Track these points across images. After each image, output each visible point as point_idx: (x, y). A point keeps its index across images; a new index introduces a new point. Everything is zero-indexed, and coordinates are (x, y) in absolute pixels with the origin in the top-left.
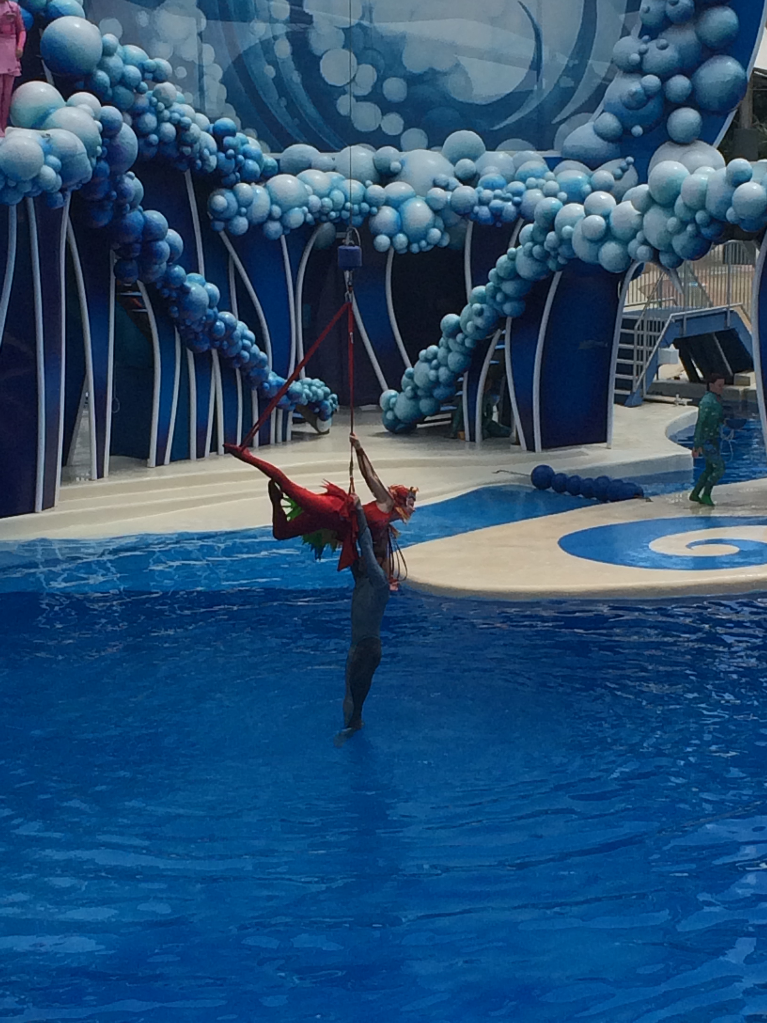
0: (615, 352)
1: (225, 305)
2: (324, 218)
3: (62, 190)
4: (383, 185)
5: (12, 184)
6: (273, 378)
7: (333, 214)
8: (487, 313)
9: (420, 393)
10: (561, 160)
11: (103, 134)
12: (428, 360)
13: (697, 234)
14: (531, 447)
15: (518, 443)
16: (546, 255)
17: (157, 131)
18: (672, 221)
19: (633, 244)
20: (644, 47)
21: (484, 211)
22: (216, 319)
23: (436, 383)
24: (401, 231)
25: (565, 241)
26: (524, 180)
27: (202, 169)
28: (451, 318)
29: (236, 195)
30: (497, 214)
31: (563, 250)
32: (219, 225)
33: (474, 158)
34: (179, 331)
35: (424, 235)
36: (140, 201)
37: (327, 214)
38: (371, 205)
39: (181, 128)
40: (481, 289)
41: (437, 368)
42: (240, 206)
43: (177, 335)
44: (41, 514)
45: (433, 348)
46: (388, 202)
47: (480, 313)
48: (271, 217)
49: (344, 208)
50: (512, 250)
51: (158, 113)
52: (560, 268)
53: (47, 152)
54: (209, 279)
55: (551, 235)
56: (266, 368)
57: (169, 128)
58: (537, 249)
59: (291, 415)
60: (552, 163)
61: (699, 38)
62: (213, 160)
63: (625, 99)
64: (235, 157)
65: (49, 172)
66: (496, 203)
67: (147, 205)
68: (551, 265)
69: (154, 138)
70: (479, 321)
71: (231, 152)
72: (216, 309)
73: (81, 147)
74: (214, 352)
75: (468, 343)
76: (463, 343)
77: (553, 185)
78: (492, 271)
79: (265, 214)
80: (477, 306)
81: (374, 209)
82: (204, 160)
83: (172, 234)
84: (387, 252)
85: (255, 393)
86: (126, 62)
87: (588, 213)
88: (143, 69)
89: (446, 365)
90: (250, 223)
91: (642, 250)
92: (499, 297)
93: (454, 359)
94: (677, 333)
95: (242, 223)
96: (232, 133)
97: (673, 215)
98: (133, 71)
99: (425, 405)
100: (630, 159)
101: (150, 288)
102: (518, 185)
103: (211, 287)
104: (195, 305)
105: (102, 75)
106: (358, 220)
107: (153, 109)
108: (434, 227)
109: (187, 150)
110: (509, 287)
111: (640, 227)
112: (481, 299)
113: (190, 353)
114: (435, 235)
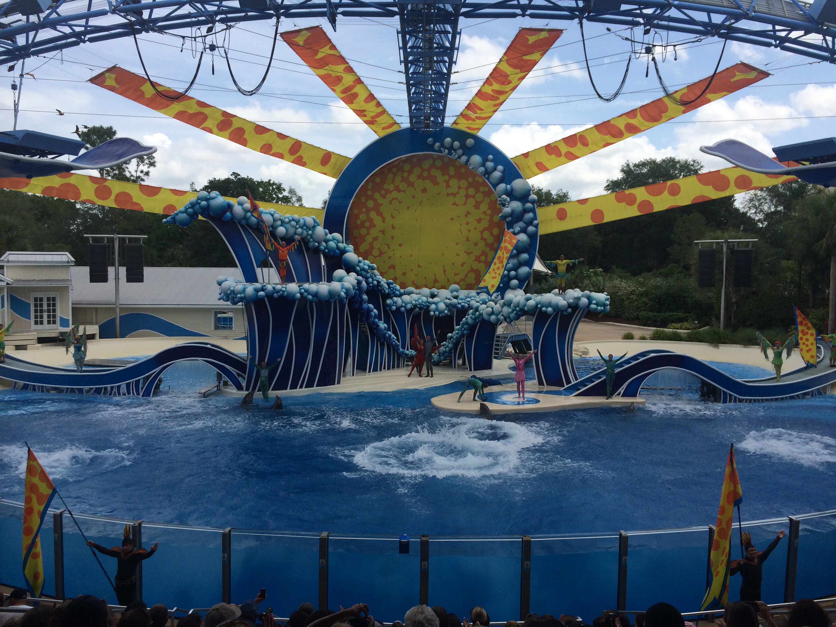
0: (494, 345)
1: (388, 329)
3: (346, 298)
4: (433, 298)
5: (332, 296)
6: (401, 350)
7: (419, 306)
8: (459, 333)
9: (441, 354)
10: (480, 293)
11: (358, 283)
13: (517, 313)
14: (471, 370)
15: (467, 369)
16: (476, 318)
17: (372, 283)
18: (510, 310)
19: (500, 316)
21: (460, 306)
22: (386, 333)
23: (445, 352)
24: (437, 310)
25: (481, 315)
26: (470, 298)
27: (384, 293)
28: (450, 335)
29: (393, 300)
30: (463, 307)
31: (481, 317)
32: (388, 308)
33: (457, 292)
34: (376, 337)
35: (443, 312)
36: (367, 302)
37: (417, 306)
38: (429, 304)
39: (379, 282)
40: (458, 327)
41: (445, 348)
42: (394, 303)
44: (336, 386)
45: (445, 342)
46: (434, 303)
47: (458, 333)
48: (402, 306)
49: (422, 304)
50: (467, 317)
51: (372, 278)
52: (480, 322)
53: (342, 288)
54: (385, 323)
55: (477, 313)
56: (399, 347)
57: (375, 282)
58: (473, 316)
59: (406, 360)
60: (478, 294)
61: (518, 261)
62: (387, 291)
64: (393, 290)
65: (343, 294)
66: (463, 304)
67: (369, 302)
68: (477, 321)
69: (371, 285)
70: (457, 336)
72: (386, 331)
73: (351, 287)
74: (385, 342)
75: (454, 341)
77: (478, 299)
78: (461, 322)
79: (400, 306)
80: (457, 332)
82: (384, 291)
83: (375, 311)
84: (433, 316)
85: (396, 353)
86: (364, 265)
87: (487, 307)
88: (369, 266)
89: (448, 347)
90: (396, 308)
91: (502, 318)
92: (463, 329)
93: (450, 345)
94: (511, 340)
95: (394, 308)
96: (392, 284)
97: (510, 308)
98: (366, 267)
99: (442, 358)
100: (499, 293)
101: (368, 325)
102: (469, 299)
103: (386, 325)
104: (381, 330)
105: (358, 268)
106: (426, 307)
109: (380, 288)
110: (466, 326)
111: (501, 311)
112: (458, 330)
113: (379, 343)
114: (446, 311)
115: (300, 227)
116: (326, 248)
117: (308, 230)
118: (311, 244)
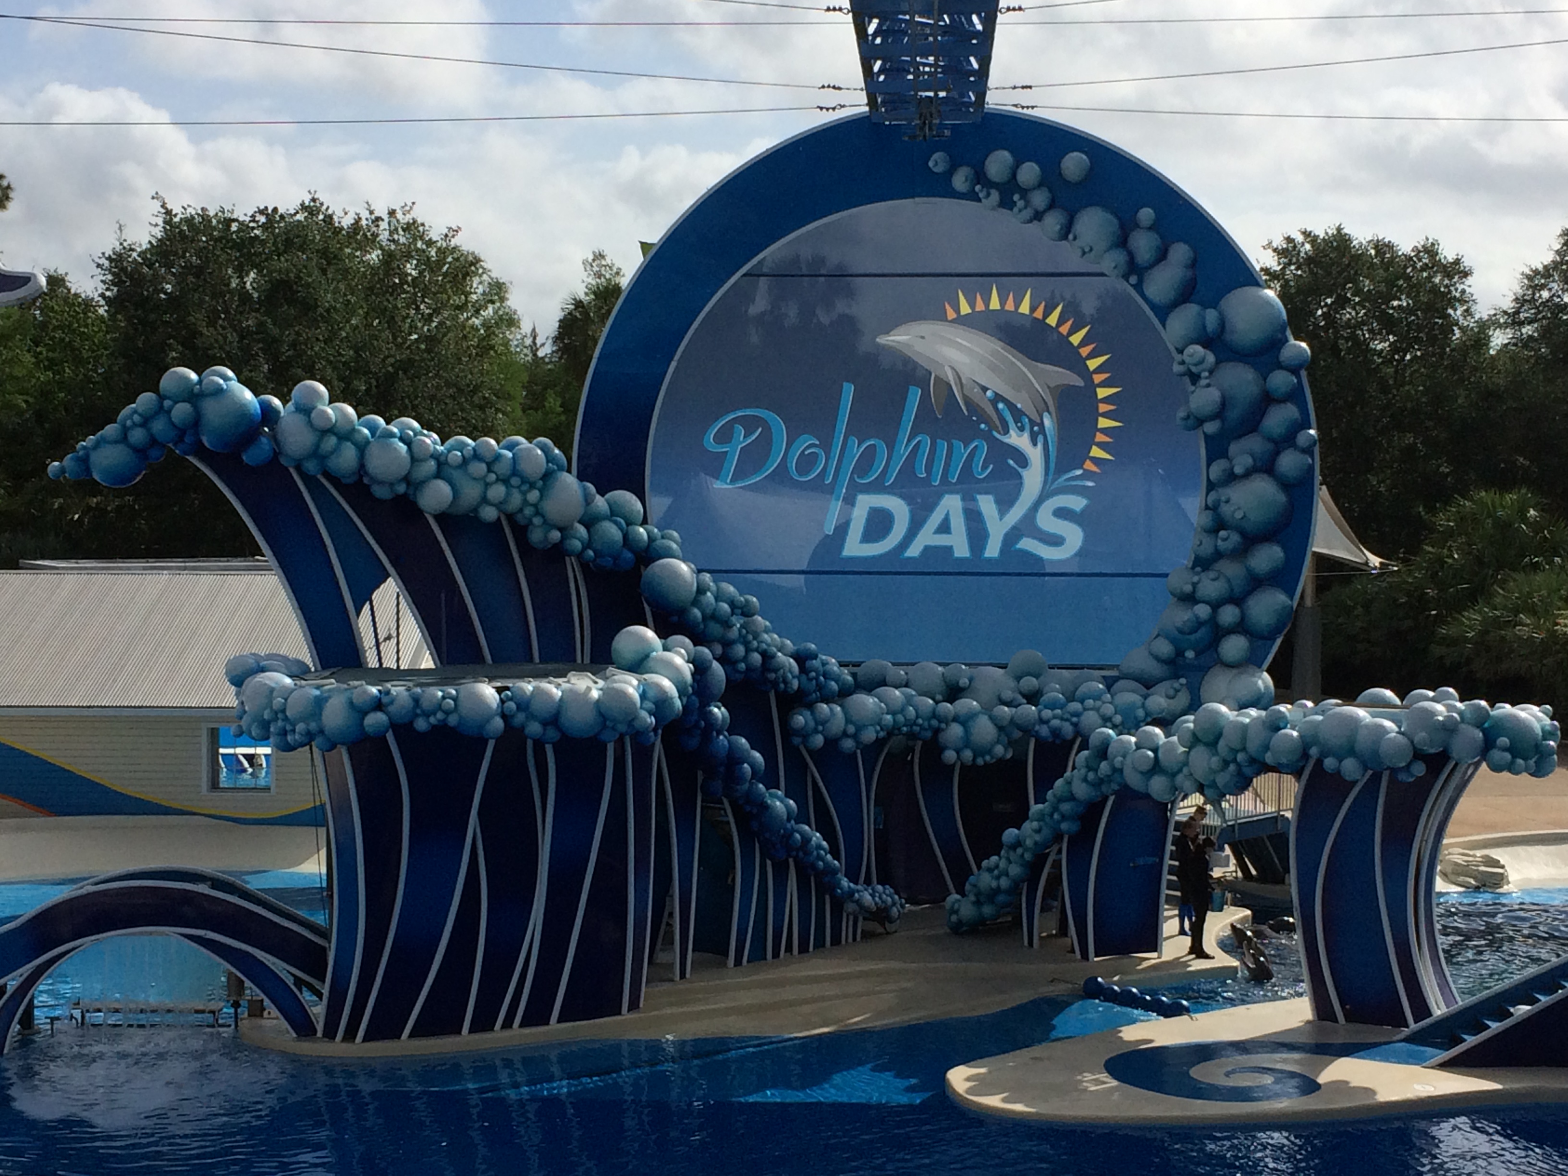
0: (1165, 869)
1: (802, 817)
2: (896, 732)
3: (655, 730)
4: (951, 702)
5: (611, 724)
6: (845, 882)
7: (905, 729)
8: (1045, 831)
9: (982, 899)
10: (1116, 679)
11: (693, 675)
12: (990, 870)
13: (1239, 772)
14: (1085, 954)
15: (1073, 951)
16: (1099, 783)
17: (745, 659)
18: (1216, 760)
19: (1180, 778)
20: (1196, 579)
21: (1044, 731)
22: (793, 831)
23: (998, 891)
24: (967, 746)
25: (1117, 770)
26: (1082, 702)
27: (785, 691)
28: (1010, 834)
29: (813, 713)
30: (1056, 733)
31: (1115, 778)
32: (799, 741)
33: (1037, 676)
34: (759, 842)
35: (989, 749)
36: (726, 728)
37: (899, 729)
38: (940, 722)
39: (767, 657)
40: (1040, 806)
41: (998, 878)
42: (817, 724)
43: (757, 845)
44: (626, 1015)
45: (994, 859)
46: (956, 719)
47: (1038, 831)
48: (845, 734)
49: (915, 724)
50: (1068, 774)
51: (746, 644)
52: (1115, 793)
53: (643, 696)
54: (787, 795)
55: (1104, 765)
56: (839, 875)
58: (1091, 776)
60: (1110, 683)
61: (1247, 569)
62: (795, 684)
63: (1179, 624)
64: (817, 679)
65: (645, 716)
66: (1056, 723)
67: (733, 729)
68: (1105, 790)
69: (742, 666)
70: (1037, 838)
71: (813, 674)
72: (793, 822)
73: (674, 691)
74: (791, 860)
75: (1028, 856)
76: (1022, 856)
77: (1109, 709)
78: (1050, 792)
79: (840, 733)
80: (1035, 824)
81: (943, 726)
82: (785, 682)
83: (756, 756)
84: (954, 765)
85: (827, 898)
86: (717, 599)
87: (1139, 746)
88: (732, 604)
89: (1007, 875)
90: (826, 738)
91: (1188, 785)
92: (1056, 816)
93: (1015, 870)
94: (1230, 839)
95: (819, 739)
96: (815, 657)
97: (1216, 753)
98: (724, 607)
99: (986, 910)
100: (1183, 681)
101: (733, 804)
102: (1075, 706)
103: (792, 803)
104: (777, 820)
105: (697, 613)
106: (929, 734)
107: (742, 640)
108: (998, 742)
109: (772, 676)
110: (1066, 807)
111: (1186, 764)
112: (1041, 817)
113: (769, 862)
114: (999, 750)
115: (498, 480)
116: (588, 545)
117: (525, 488)
118: (536, 536)
